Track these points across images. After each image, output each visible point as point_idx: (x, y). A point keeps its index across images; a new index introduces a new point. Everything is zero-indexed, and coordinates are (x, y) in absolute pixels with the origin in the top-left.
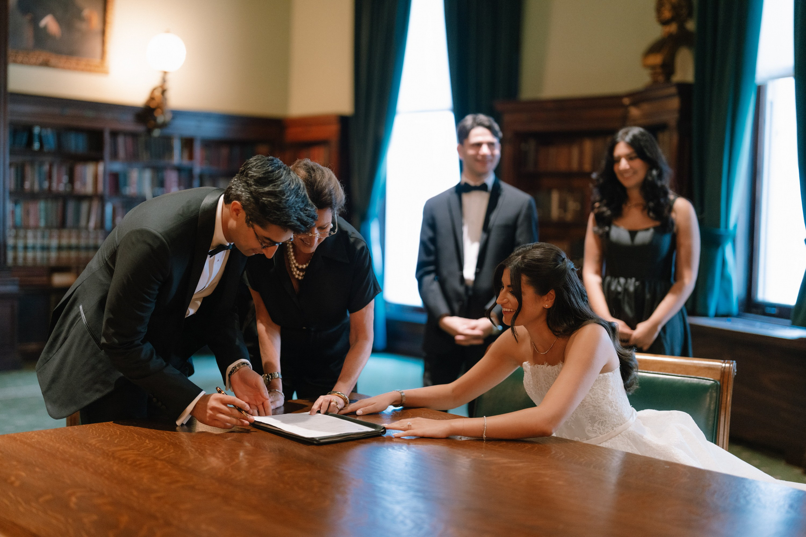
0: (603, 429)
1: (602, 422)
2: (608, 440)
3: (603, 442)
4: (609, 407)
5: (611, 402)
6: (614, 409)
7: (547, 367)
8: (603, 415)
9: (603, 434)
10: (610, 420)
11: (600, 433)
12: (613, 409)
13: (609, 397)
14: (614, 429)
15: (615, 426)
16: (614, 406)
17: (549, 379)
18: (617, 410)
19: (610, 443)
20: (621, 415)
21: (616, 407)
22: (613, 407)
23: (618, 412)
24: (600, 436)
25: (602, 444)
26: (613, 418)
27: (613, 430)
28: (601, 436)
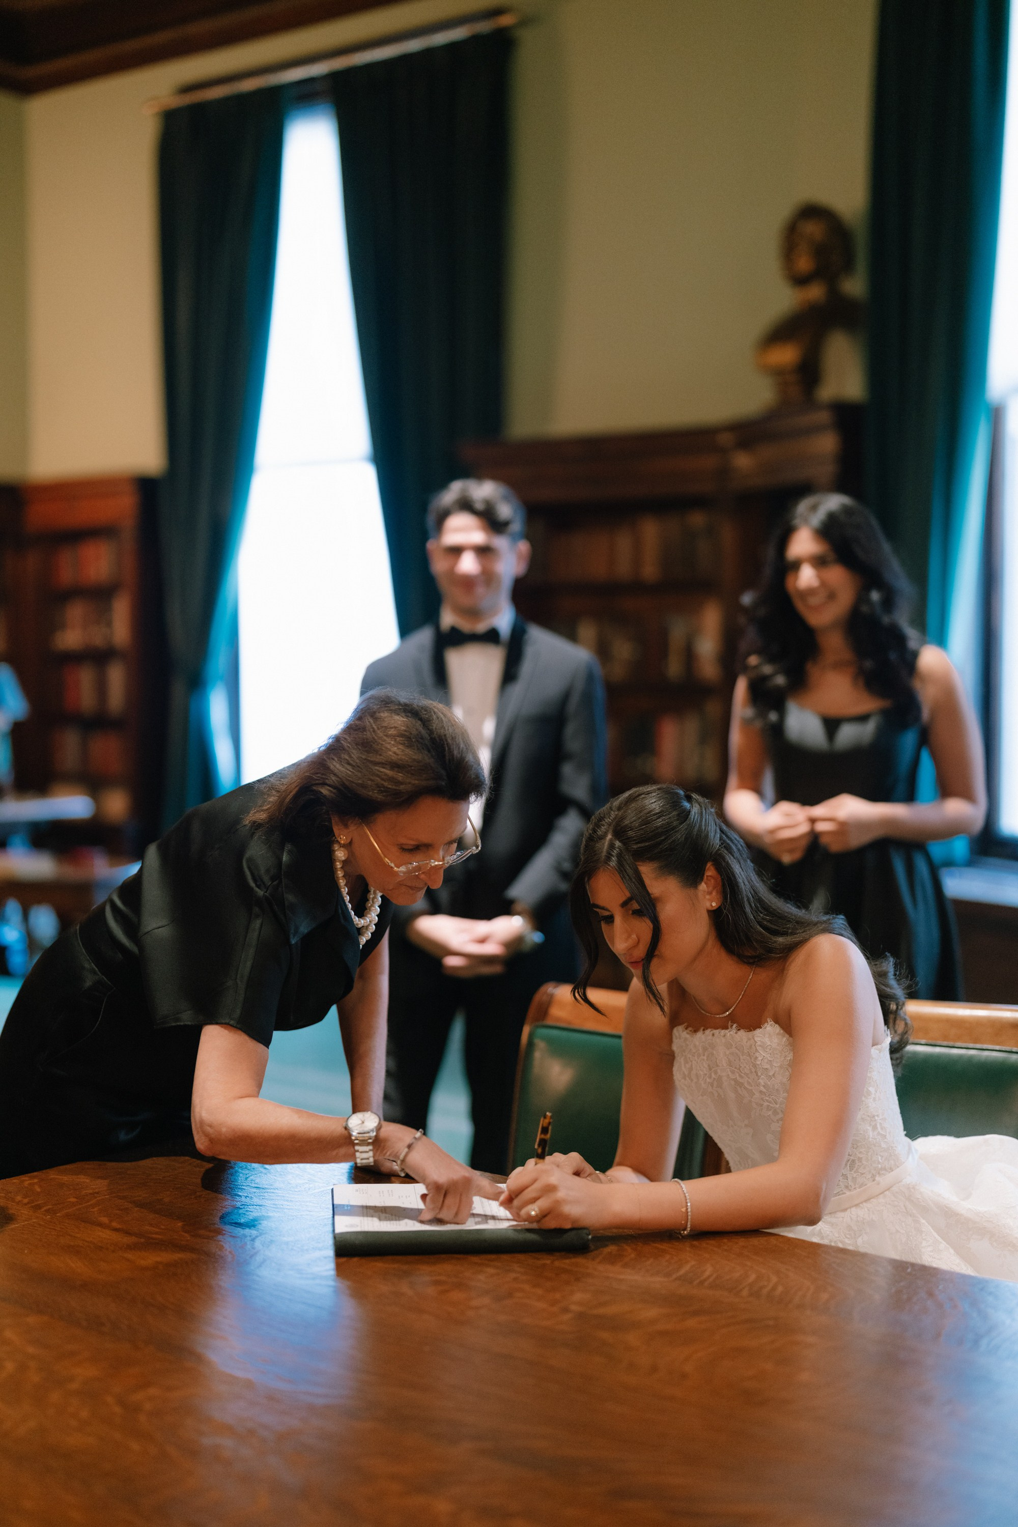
0: (853, 1178)
1: (853, 1161)
2: (862, 1203)
3: (850, 1207)
4: (869, 1128)
5: (874, 1116)
6: (879, 1134)
7: (736, 1033)
8: (855, 1146)
9: (853, 1188)
10: (869, 1159)
11: (847, 1187)
12: (875, 1133)
13: (870, 1105)
14: (877, 1178)
15: (879, 1173)
16: (878, 1126)
17: (740, 1060)
18: (886, 1136)
19: (866, 1210)
20: (892, 1147)
21: (882, 1129)
22: (877, 1128)
23: (886, 1140)
24: (845, 1193)
25: (849, 1210)
26: (877, 1155)
27: (874, 1181)
28: (848, 1193)
